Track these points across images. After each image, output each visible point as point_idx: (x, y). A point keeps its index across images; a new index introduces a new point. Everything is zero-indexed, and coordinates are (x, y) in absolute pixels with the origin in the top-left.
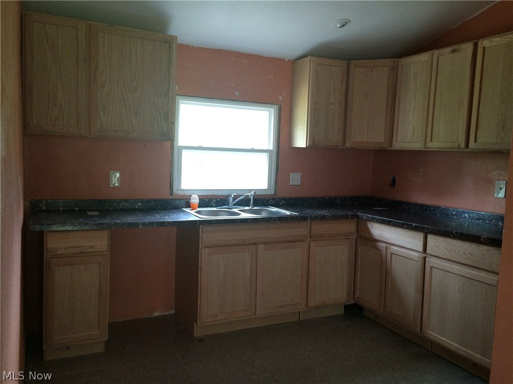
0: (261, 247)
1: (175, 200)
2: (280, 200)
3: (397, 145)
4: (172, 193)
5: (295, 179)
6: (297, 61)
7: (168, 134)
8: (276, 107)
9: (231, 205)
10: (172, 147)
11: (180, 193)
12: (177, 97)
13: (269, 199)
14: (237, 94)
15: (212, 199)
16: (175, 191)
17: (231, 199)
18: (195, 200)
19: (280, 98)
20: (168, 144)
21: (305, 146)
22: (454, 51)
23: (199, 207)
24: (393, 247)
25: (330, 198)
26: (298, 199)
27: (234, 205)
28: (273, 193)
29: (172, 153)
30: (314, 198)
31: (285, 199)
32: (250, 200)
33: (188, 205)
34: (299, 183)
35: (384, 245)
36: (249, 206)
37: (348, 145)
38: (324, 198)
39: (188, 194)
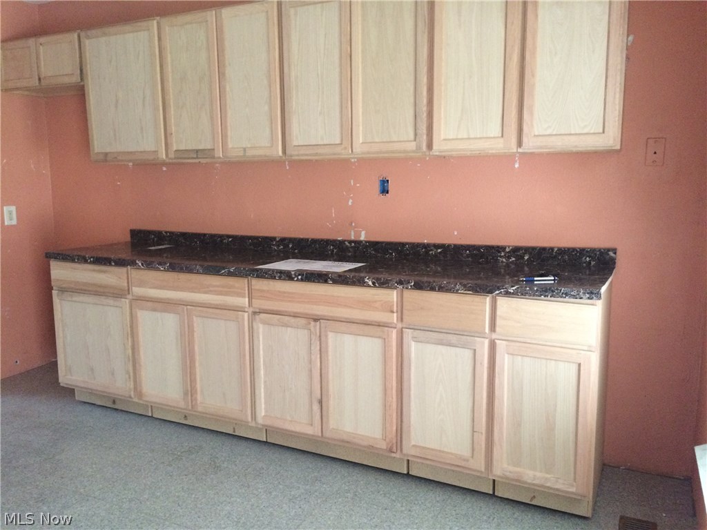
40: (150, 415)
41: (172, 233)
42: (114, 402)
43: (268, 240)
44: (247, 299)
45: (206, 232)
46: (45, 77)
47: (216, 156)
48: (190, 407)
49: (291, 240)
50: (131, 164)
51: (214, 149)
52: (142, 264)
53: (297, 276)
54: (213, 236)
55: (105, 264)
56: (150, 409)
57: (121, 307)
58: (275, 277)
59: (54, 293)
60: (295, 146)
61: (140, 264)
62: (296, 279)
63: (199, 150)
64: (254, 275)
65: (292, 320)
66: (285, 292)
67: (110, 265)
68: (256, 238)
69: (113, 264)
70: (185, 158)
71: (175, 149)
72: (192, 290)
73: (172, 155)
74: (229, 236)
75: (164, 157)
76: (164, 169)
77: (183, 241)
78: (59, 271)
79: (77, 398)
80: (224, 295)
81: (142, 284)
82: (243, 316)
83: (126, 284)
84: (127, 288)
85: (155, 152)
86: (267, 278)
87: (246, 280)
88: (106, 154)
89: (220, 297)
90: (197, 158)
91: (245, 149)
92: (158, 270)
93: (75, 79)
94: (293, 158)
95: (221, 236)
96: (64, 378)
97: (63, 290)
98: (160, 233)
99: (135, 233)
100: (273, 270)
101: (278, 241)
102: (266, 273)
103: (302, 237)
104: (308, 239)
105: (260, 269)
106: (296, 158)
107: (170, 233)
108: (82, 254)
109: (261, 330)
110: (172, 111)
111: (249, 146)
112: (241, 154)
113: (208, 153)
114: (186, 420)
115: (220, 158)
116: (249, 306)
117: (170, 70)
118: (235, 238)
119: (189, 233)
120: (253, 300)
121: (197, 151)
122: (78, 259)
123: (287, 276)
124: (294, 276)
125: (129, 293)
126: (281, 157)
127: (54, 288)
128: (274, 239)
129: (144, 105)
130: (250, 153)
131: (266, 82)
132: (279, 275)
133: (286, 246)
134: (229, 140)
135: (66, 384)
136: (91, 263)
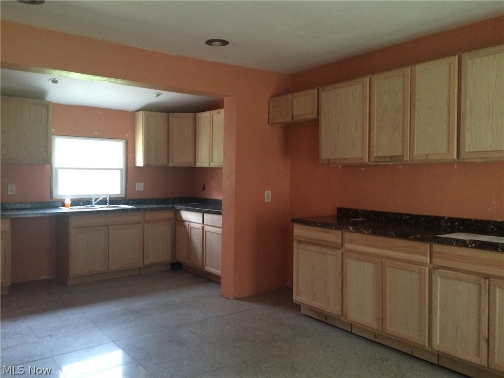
0: (111, 228)
1: (54, 202)
2: (129, 201)
3: (198, 165)
4: (52, 197)
5: (140, 187)
6: (137, 112)
7: (47, 160)
8: (124, 141)
9: (93, 204)
10: (51, 168)
11: (58, 198)
12: (54, 136)
13: (121, 200)
14: (96, 133)
15: (80, 201)
16: (54, 196)
17: (94, 201)
18: (68, 202)
19: (127, 135)
20: (48, 166)
21: (142, 166)
22: (218, 113)
23: (71, 206)
24: (192, 224)
25: (164, 199)
26: (142, 199)
27: (96, 204)
28: (124, 196)
29: (52, 172)
30: (153, 199)
31: (132, 200)
32: (107, 201)
33: (64, 205)
34: (142, 189)
35: (188, 223)
36: (106, 205)
37: (171, 165)
38: (160, 199)
39: (63, 198)
40: (350, 330)
41: (365, 211)
42: (326, 318)
43: (438, 219)
44: (429, 258)
45: (389, 211)
46: (296, 116)
47: (405, 160)
48: (381, 330)
49: (456, 219)
50: (340, 166)
51: (403, 156)
52: (353, 229)
53: (472, 244)
54: (395, 214)
55: (328, 228)
56: (350, 326)
57: (336, 256)
58: (453, 243)
59: (295, 243)
60: (467, 152)
61: (351, 229)
62: (470, 246)
63: (392, 156)
64: (435, 241)
65: (466, 276)
66: (460, 255)
67: (332, 228)
68: (429, 217)
69: (333, 228)
70: (382, 162)
71: (375, 156)
72: (387, 248)
73: (372, 160)
74: (406, 215)
75: (367, 161)
76: (362, 169)
77: (373, 216)
78: (299, 231)
79: (302, 312)
80: (411, 254)
81: (351, 242)
82: (425, 269)
83: (341, 241)
84: (341, 244)
85: (362, 158)
86: (446, 244)
87: (429, 245)
88: (329, 160)
89: (408, 255)
90: (391, 161)
91: (427, 156)
92: (364, 233)
93: (314, 116)
94: (465, 160)
95: (401, 214)
96: (296, 298)
97: (300, 242)
98: (357, 210)
99: (339, 210)
100: (451, 239)
101: (446, 220)
102: (445, 241)
103: (466, 217)
104: (472, 220)
105: (441, 237)
106: (468, 161)
107: (364, 210)
108: (314, 221)
109: (439, 281)
110: (375, 133)
111: (430, 153)
112: (424, 158)
113: (398, 158)
114: (376, 338)
115: (408, 161)
116: (430, 263)
117: (376, 106)
118: (412, 216)
119: (377, 211)
120: (433, 259)
121: (391, 157)
122: (311, 224)
123: (463, 244)
124: (468, 244)
125: (342, 247)
126: (455, 160)
127: (295, 240)
128: (443, 218)
129: (356, 129)
130: (430, 158)
131: (446, 109)
132: (456, 242)
133: (452, 223)
134: (415, 150)
135: (297, 302)
136: (318, 227)
